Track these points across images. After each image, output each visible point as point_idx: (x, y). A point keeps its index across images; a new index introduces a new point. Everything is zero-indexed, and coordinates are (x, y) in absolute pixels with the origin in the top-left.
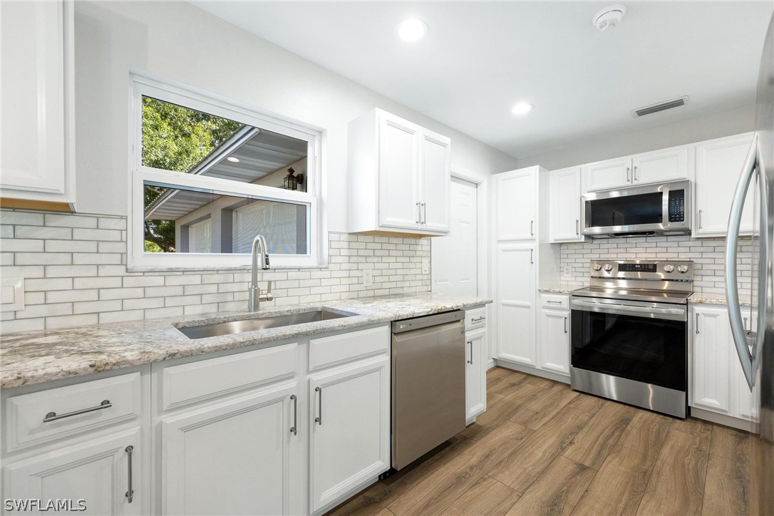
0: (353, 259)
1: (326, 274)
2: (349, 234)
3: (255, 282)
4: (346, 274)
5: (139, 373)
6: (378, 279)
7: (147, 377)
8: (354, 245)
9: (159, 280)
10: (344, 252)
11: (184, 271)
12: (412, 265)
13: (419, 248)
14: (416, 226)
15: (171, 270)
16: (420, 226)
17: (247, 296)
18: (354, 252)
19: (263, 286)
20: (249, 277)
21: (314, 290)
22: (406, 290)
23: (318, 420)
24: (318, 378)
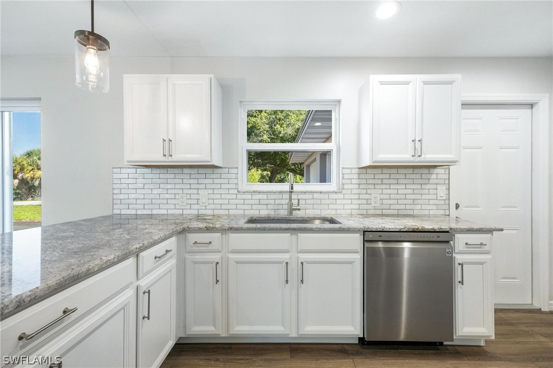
0: (361, 186)
1: (341, 196)
2: (359, 168)
3: (290, 199)
4: (356, 197)
5: (221, 234)
6: (385, 202)
7: (224, 236)
8: (362, 176)
9: (249, 196)
10: (355, 181)
11: (260, 192)
12: (426, 191)
13: (434, 176)
14: (412, 159)
15: (254, 192)
16: (417, 159)
17: (285, 207)
18: (364, 181)
19: (295, 202)
20: (287, 196)
21: (331, 207)
22: (416, 212)
23: (302, 281)
24: (304, 257)
